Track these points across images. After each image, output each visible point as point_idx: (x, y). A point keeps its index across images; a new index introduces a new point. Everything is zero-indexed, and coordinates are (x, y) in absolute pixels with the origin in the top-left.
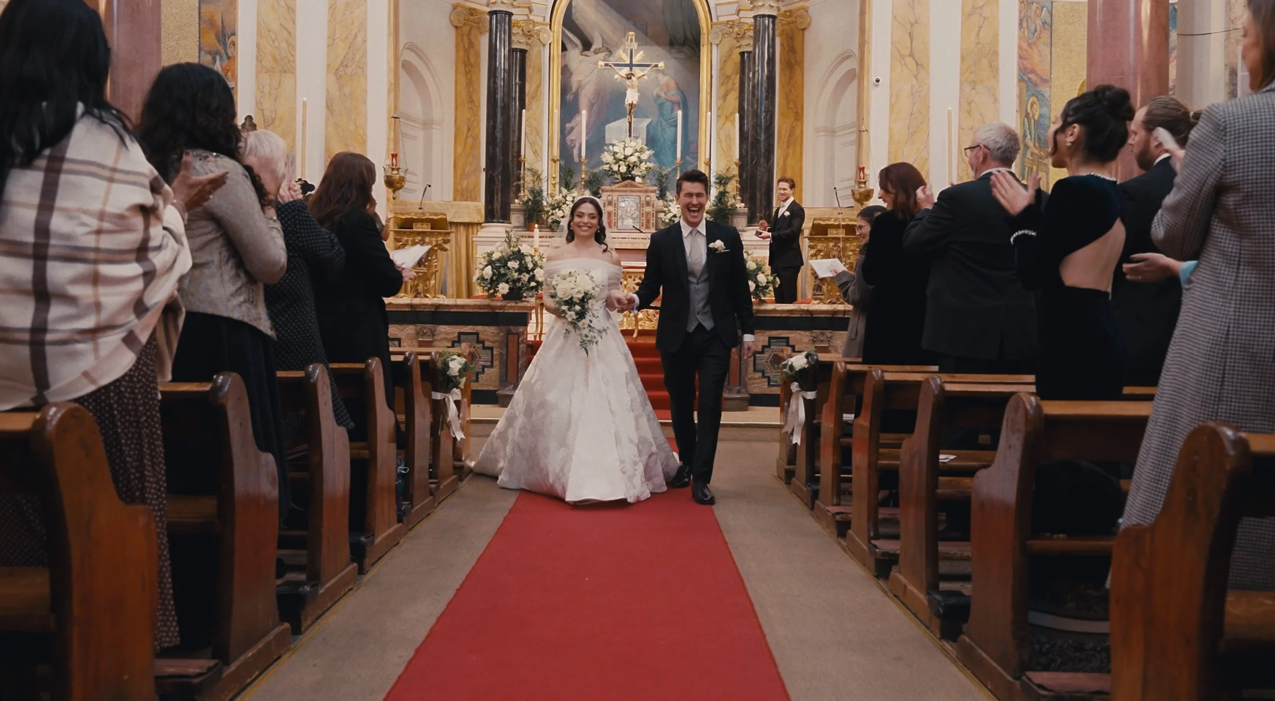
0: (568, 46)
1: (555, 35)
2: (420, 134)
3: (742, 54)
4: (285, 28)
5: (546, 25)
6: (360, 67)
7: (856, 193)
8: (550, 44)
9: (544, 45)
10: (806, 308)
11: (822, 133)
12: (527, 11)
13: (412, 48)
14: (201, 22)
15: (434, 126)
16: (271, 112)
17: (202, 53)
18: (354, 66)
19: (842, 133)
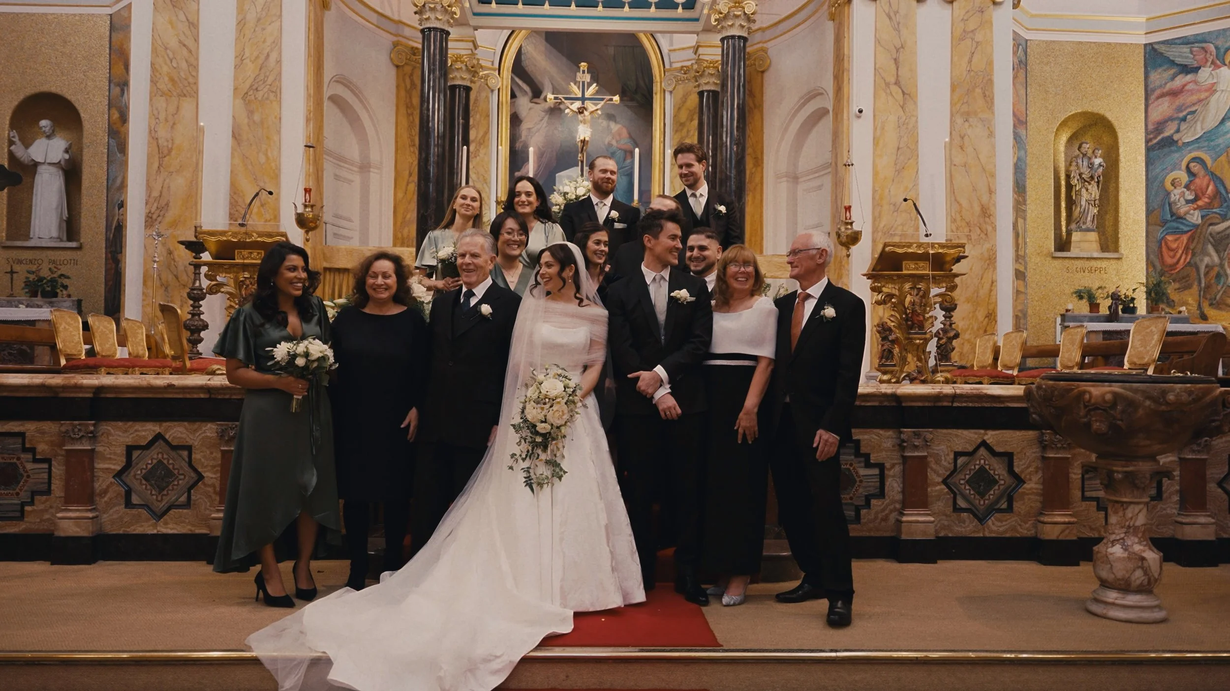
0: (518, 93)
1: (504, 81)
2: (357, 179)
3: (701, 94)
4: (184, 45)
5: (494, 70)
6: (273, 92)
7: (842, 235)
8: (499, 89)
9: (492, 91)
10: (889, 391)
11: (785, 179)
12: (471, 45)
13: (342, 81)
14: (112, 51)
15: (372, 169)
16: (168, 141)
17: (112, 85)
18: (265, 90)
19: (805, 179)
